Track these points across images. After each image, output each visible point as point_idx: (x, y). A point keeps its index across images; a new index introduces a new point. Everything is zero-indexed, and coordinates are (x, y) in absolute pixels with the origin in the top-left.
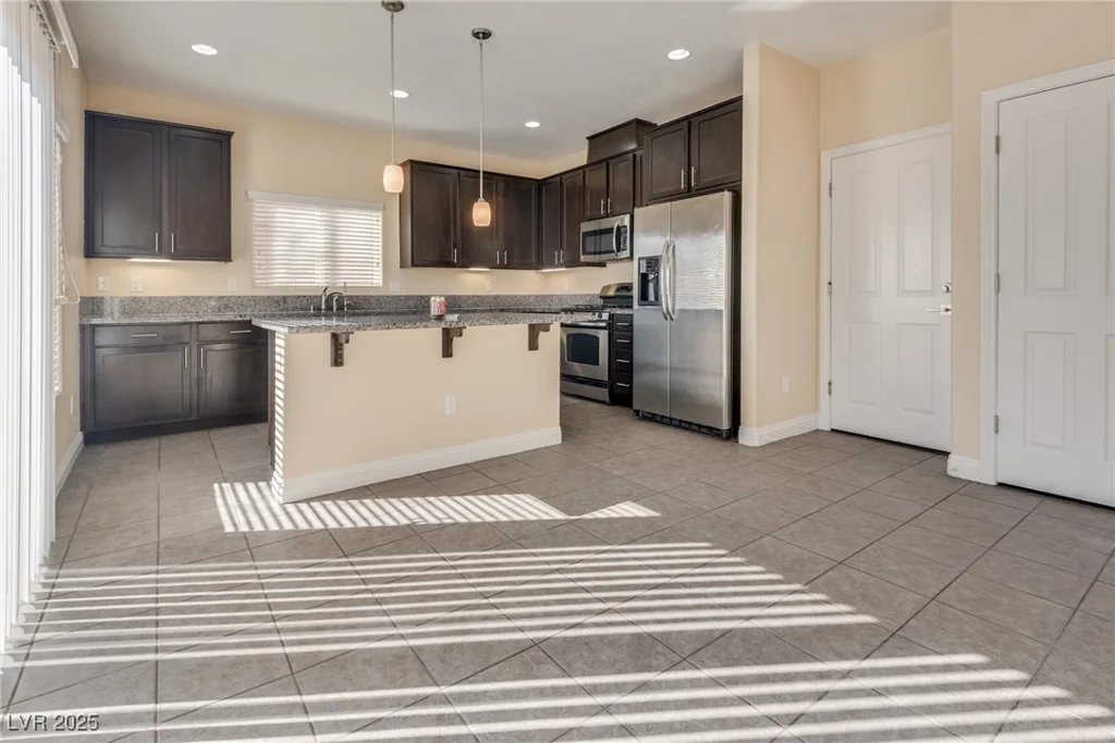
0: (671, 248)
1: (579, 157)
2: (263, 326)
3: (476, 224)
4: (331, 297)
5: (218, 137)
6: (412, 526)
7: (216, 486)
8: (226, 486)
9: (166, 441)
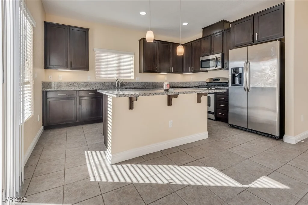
0: (248, 64)
1: (200, 35)
2: (102, 93)
3: (178, 55)
4: (119, 82)
5: (84, 30)
6: (169, 184)
7: (86, 152)
8: (89, 152)
9: (70, 129)
